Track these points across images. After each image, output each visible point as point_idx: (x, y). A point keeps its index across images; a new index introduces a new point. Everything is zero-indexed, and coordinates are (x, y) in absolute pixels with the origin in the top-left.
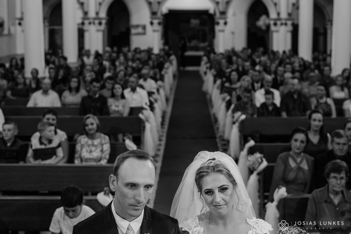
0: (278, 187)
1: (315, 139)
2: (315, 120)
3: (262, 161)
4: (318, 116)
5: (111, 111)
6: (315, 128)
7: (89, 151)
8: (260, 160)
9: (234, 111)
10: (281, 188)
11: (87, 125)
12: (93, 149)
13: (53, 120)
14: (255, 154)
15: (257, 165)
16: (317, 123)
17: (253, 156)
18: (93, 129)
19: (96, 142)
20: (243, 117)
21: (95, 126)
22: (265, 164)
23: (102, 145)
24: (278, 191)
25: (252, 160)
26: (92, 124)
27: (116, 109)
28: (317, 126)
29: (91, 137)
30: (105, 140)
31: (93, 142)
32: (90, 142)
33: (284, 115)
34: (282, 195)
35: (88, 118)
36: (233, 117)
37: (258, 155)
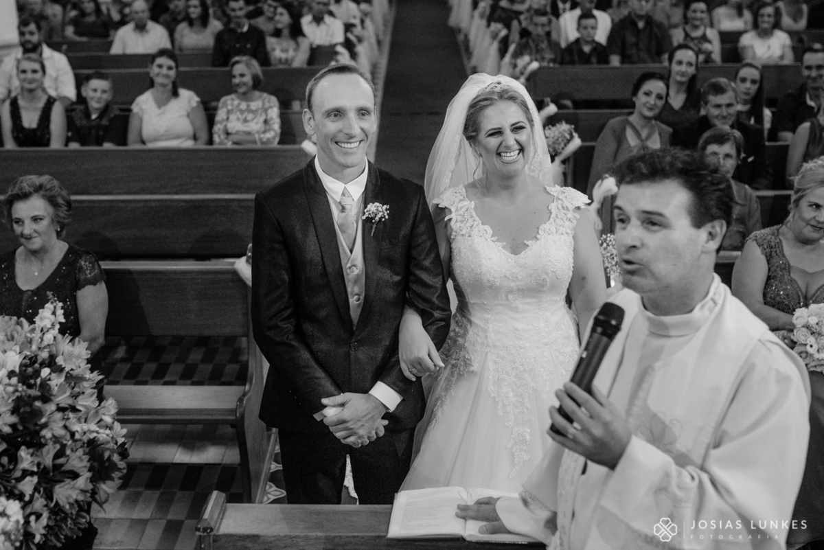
0: (600, 177)
1: (677, 101)
2: (680, 63)
3: (572, 137)
4: (686, 55)
5: (273, 61)
6: (679, 78)
7: (241, 119)
8: (568, 137)
9: (517, 55)
10: (606, 178)
11: (234, 77)
12: (250, 116)
13: (170, 68)
14: (558, 125)
15: (562, 145)
16: (683, 68)
17: (554, 129)
18: (245, 84)
19: (255, 105)
20: (535, 65)
21: (248, 79)
22: (577, 142)
23: (266, 111)
24: (601, 185)
25: (552, 135)
26: (242, 75)
27: (283, 56)
28: (683, 74)
29: (245, 96)
30: (269, 102)
31: (248, 106)
32: (244, 106)
33: (615, 60)
34: (610, 190)
35: (237, 62)
36: (515, 66)
37: (564, 127)
